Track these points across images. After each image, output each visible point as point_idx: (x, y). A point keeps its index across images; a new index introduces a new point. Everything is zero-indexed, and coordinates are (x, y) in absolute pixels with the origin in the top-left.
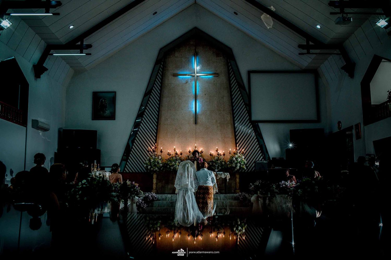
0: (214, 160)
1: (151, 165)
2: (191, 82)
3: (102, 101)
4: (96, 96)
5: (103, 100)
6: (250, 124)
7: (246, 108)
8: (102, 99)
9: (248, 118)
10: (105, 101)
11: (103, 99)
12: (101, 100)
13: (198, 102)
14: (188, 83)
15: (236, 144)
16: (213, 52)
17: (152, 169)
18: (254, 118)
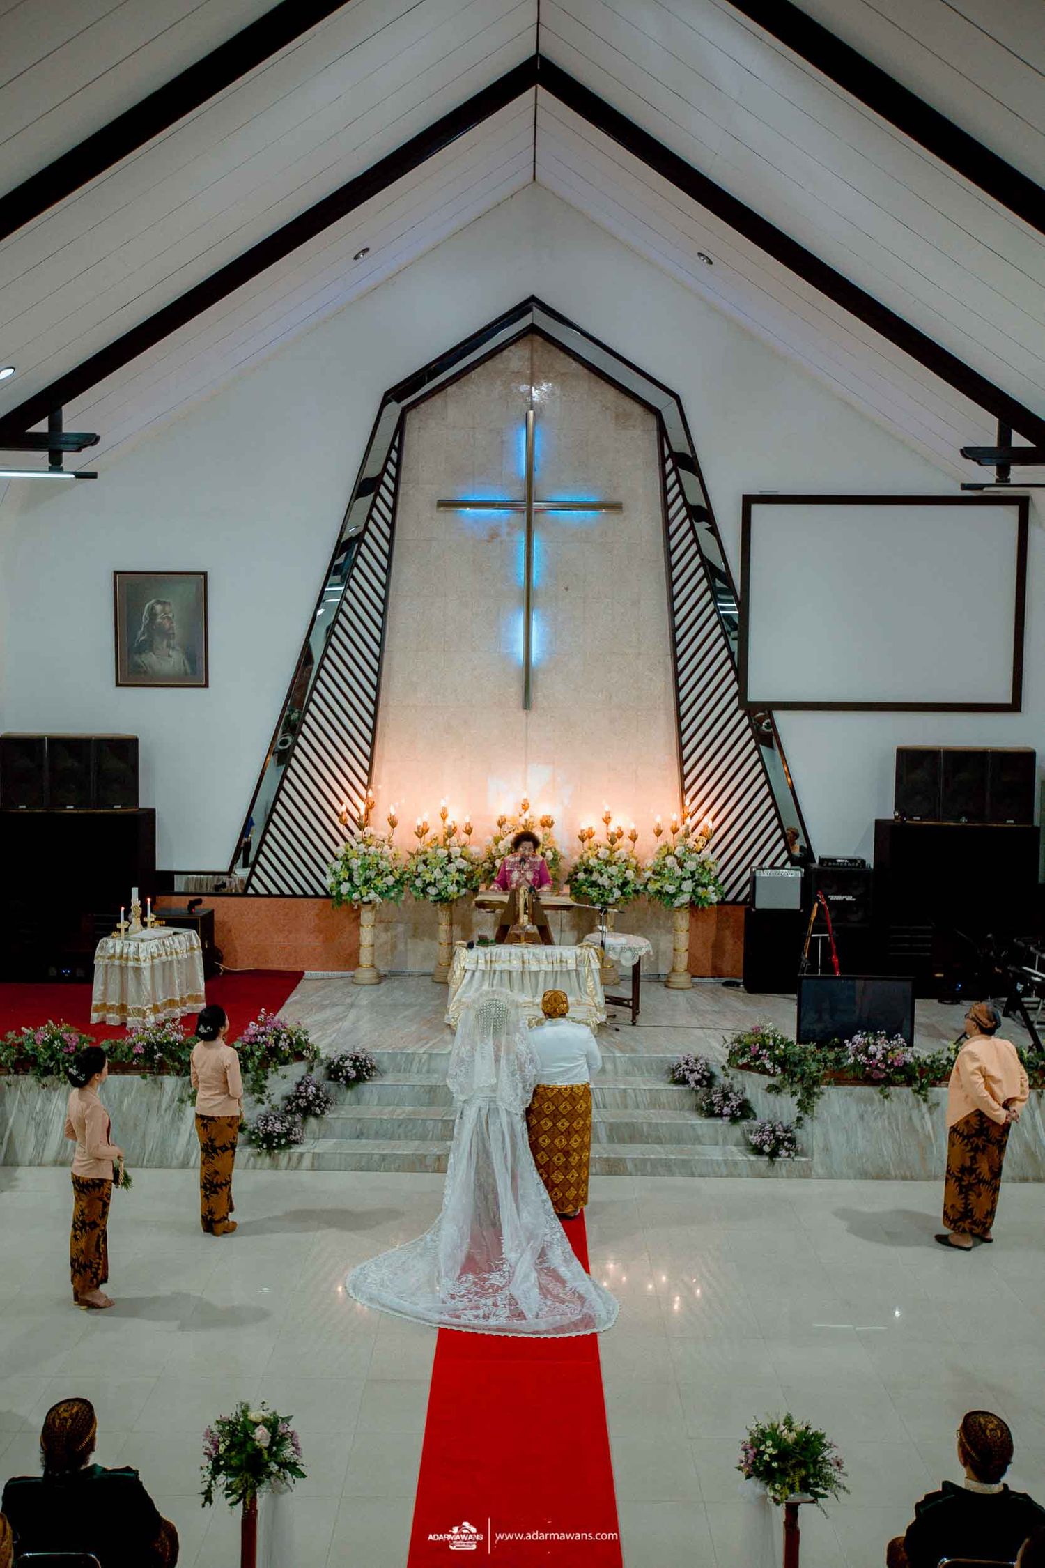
0: (593, 861)
1: (350, 879)
2: (509, 534)
3: (152, 608)
4: (133, 590)
5: (158, 608)
6: (740, 714)
7: (730, 650)
8: (153, 601)
9: (732, 691)
10: (163, 611)
11: (159, 602)
12: (148, 605)
13: (537, 621)
14: (499, 539)
15: (684, 791)
16: (603, 406)
17: (356, 896)
18: (753, 696)
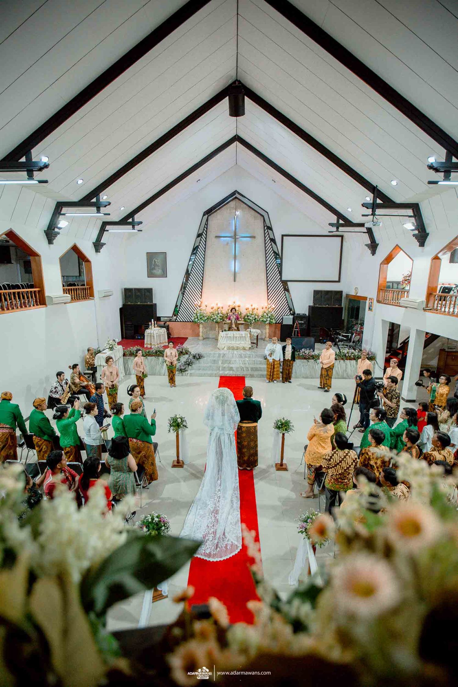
0: (249, 314)
1: (197, 318)
2: (231, 243)
4: (151, 256)
5: (156, 260)
6: (280, 282)
7: (278, 269)
9: (279, 278)
12: (154, 260)
13: (237, 262)
14: (229, 244)
15: (268, 299)
16: (251, 215)
17: (199, 321)
18: (283, 279)
